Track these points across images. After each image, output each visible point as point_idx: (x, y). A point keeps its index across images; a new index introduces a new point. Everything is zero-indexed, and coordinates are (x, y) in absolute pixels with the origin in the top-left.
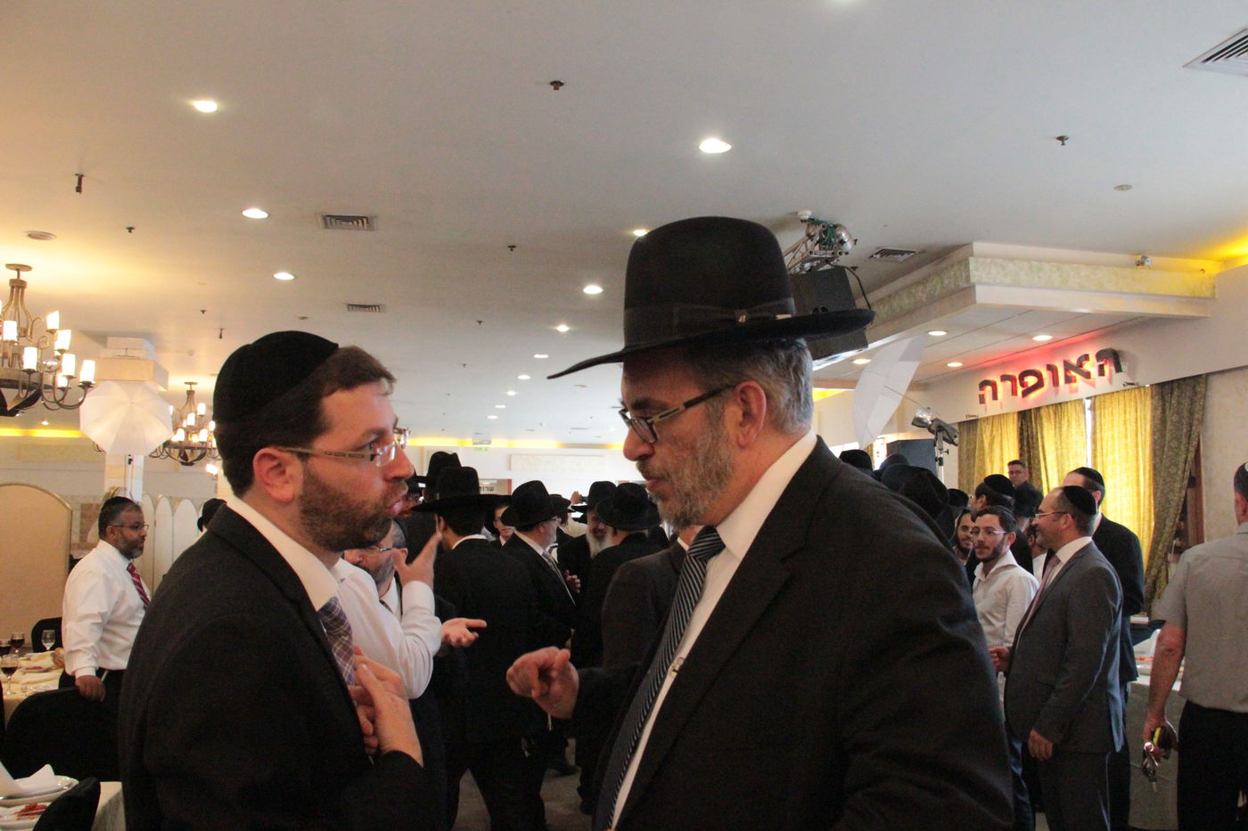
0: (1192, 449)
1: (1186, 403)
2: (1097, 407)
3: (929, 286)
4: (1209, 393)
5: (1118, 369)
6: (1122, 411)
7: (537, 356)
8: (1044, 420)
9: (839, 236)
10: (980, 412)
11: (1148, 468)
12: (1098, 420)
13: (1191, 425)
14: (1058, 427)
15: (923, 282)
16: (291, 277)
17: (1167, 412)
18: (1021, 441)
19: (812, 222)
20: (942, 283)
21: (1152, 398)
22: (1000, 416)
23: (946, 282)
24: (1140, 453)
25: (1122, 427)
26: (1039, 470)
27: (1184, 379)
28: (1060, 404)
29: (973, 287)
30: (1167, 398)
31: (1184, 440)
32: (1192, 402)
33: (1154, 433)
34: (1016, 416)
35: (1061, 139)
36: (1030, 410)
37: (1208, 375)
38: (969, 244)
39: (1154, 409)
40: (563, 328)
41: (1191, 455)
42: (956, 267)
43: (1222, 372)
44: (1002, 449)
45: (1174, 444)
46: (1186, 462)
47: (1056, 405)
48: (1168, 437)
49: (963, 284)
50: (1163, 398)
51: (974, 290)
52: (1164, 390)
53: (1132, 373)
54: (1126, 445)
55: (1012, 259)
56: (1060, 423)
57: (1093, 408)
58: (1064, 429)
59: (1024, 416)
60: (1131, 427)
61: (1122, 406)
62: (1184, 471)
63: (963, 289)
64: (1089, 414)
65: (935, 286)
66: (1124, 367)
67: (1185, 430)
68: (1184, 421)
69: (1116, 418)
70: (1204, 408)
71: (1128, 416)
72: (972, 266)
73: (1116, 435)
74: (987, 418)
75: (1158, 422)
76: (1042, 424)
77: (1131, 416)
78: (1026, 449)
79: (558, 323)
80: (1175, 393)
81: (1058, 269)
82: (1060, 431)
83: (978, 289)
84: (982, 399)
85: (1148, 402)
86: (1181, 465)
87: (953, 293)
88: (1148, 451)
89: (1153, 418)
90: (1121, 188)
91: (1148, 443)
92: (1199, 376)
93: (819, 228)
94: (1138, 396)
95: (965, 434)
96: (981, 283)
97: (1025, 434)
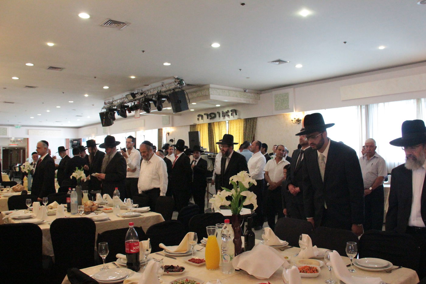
0: (253, 134)
1: (252, 123)
2: (229, 123)
3: (198, 93)
4: (257, 122)
5: (236, 114)
6: (236, 125)
7: (70, 102)
8: (215, 126)
9: (183, 82)
10: (197, 122)
11: (242, 139)
12: (230, 126)
13: (253, 129)
14: (219, 128)
15: (196, 92)
16: (18, 78)
17: (247, 125)
18: (209, 131)
19: (178, 79)
20: (201, 93)
21: (244, 122)
22: (203, 124)
23: (203, 93)
24: (240, 135)
25: (236, 128)
26: (214, 138)
27: (252, 118)
28: (220, 122)
29: (210, 95)
30: (247, 122)
31: (251, 132)
32: (253, 123)
33: (244, 130)
34: (207, 124)
35: (240, 70)
36: (211, 123)
37: (257, 117)
38: (209, 85)
39: (244, 125)
40: (86, 95)
41: (253, 136)
42: (206, 90)
43: (260, 117)
44: (203, 132)
45: (249, 133)
46: (252, 137)
47: (219, 122)
48: (247, 131)
49: (207, 94)
50: (246, 122)
51: (210, 96)
52: (247, 121)
53: (239, 115)
54: (237, 133)
55: (218, 89)
56: (220, 127)
57: (228, 123)
58: (221, 128)
59: (210, 125)
60: (238, 128)
61: (236, 123)
62: (251, 139)
63: (207, 95)
64: (227, 124)
65: (199, 93)
66: (237, 114)
67: (251, 130)
68: (251, 128)
69: (234, 126)
70: (256, 125)
71: (237, 126)
72: (210, 90)
73: (234, 130)
74: (199, 124)
75: (245, 128)
76: (214, 126)
77: (238, 126)
78: (210, 133)
79: (85, 94)
80: (249, 121)
81: (228, 92)
82: (220, 129)
83: (211, 96)
84: (198, 119)
85: (243, 123)
86: (251, 138)
87: (204, 96)
88: (242, 134)
89: (244, 126)
90: (247, 78)
91: (243, 132)
92: (255, 118)
93: (179, 80)
94: (240, 121)
95: (192, 128)
96: (211, 94)
97: (210, 129)
